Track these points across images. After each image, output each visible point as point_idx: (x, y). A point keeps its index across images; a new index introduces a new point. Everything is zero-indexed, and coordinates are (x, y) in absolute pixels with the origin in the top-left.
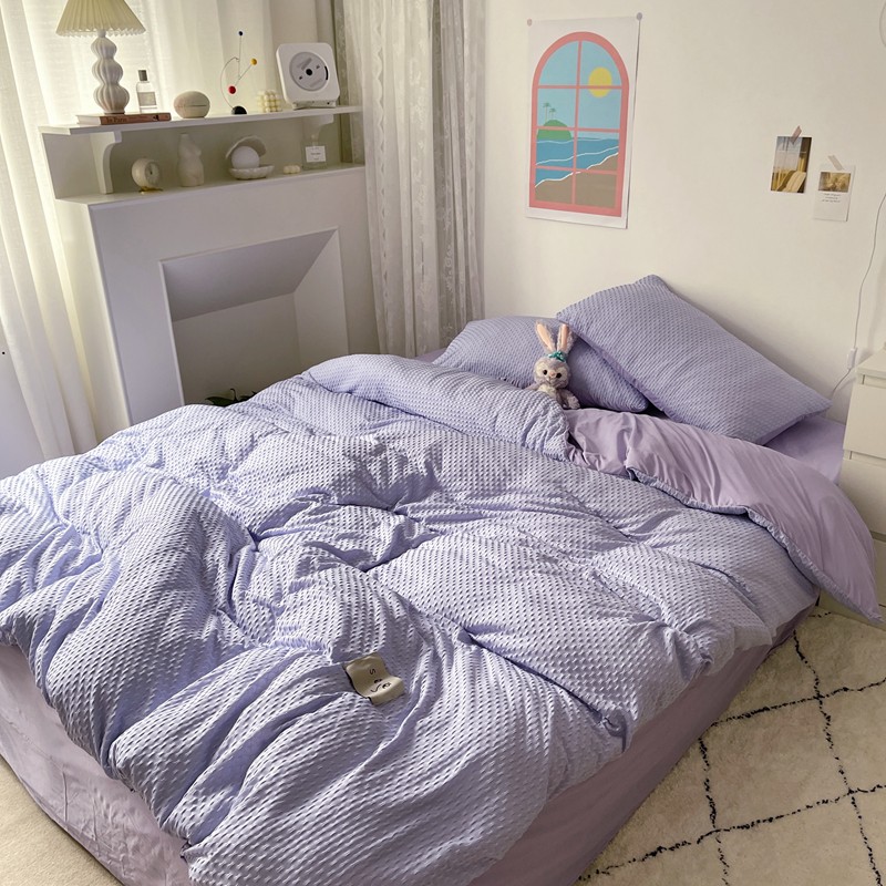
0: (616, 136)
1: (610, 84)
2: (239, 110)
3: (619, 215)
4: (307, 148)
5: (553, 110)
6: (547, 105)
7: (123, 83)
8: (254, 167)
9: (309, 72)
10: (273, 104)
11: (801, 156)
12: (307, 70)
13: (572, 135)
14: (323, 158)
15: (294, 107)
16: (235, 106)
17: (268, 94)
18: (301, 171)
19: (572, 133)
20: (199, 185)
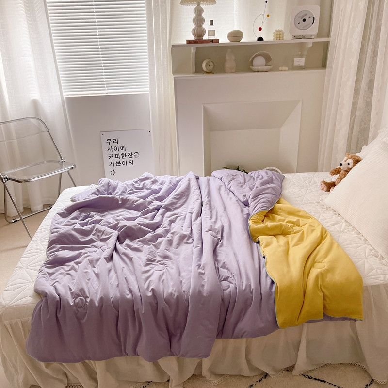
2: (260, 39)
4: (295, 59)
8: (262, 66)
9: (304, 20)
15: (291, 38)
16: (258, 37)
17: (277, 31)
18: (289, 70)
20: (232, 73)
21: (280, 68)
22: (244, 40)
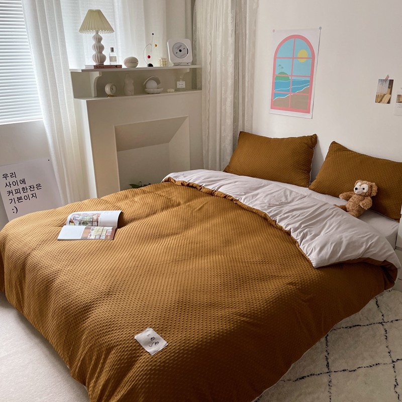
0: (308, 79)
1: (307, 57)
3: (309, 112)
4: (177, 82)
5: (282, 68)
6: (280, 65)
7: (103, 53)
8: (155, 88)
10: (164, 63)
11: (389, 87)
12: (179, 50)
14: (184, 86)
15: (173, 65)
16: (149, 64)
17: (162, 59)
18: (175, 91)
19: (290, 77)
20: (132, 95)
21: (169, 90)
22: (139, 66)
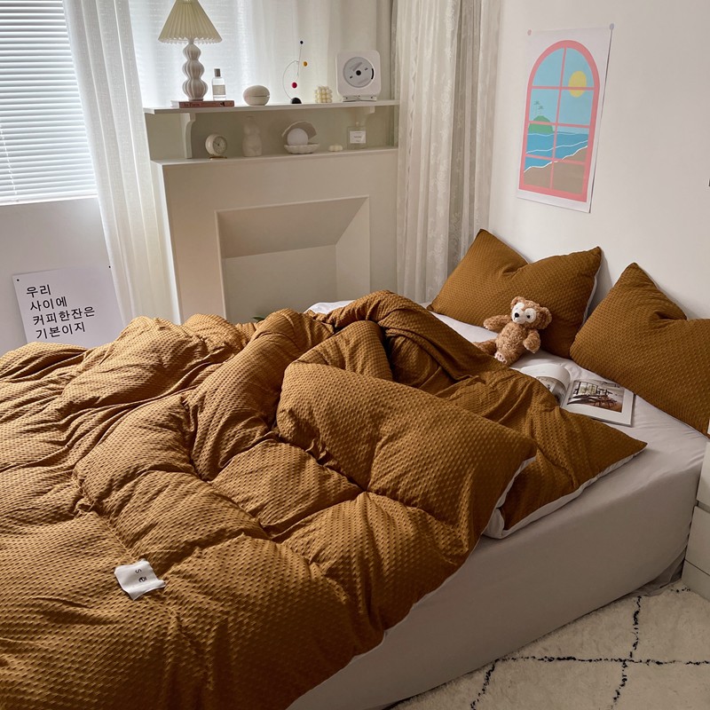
0: (586, 132)
1: (585, 85)
2: (296, 101)
3: (585, 201)
4: (351, 132)
5: (541, 107)
6: (537, 103)
7: (203, 78)
8: (303, 144)
9: (359, 73)
10: (324, 97)
12: (356, 71)
13: (554, 130)
14: (363, 140)
15: (343, 99)
16: (293, 98)
17: (321, 89)
18: (344, 150)
19: (554, 127)
20: (256, 156)
21: (331, 148)
22: (272, 102)
